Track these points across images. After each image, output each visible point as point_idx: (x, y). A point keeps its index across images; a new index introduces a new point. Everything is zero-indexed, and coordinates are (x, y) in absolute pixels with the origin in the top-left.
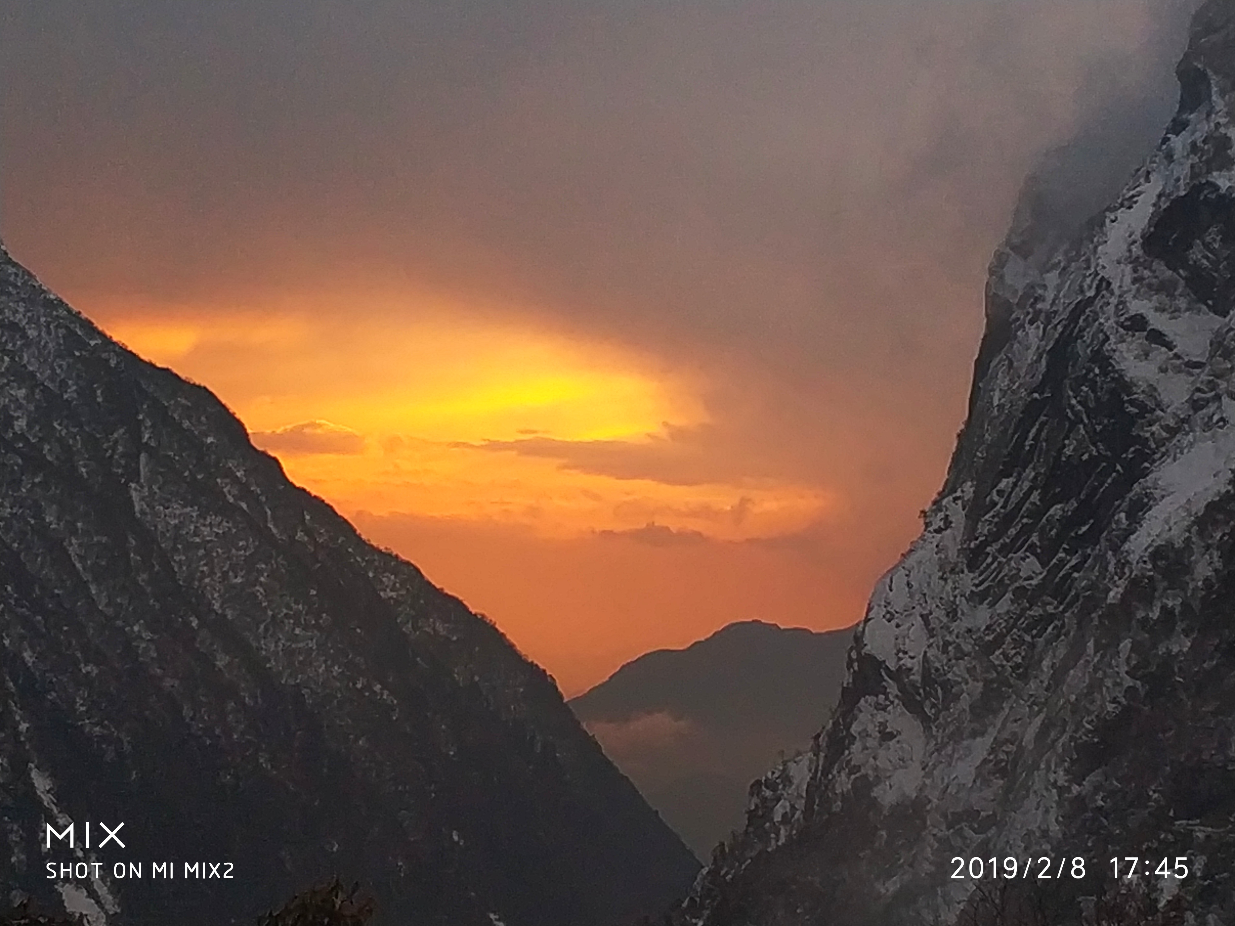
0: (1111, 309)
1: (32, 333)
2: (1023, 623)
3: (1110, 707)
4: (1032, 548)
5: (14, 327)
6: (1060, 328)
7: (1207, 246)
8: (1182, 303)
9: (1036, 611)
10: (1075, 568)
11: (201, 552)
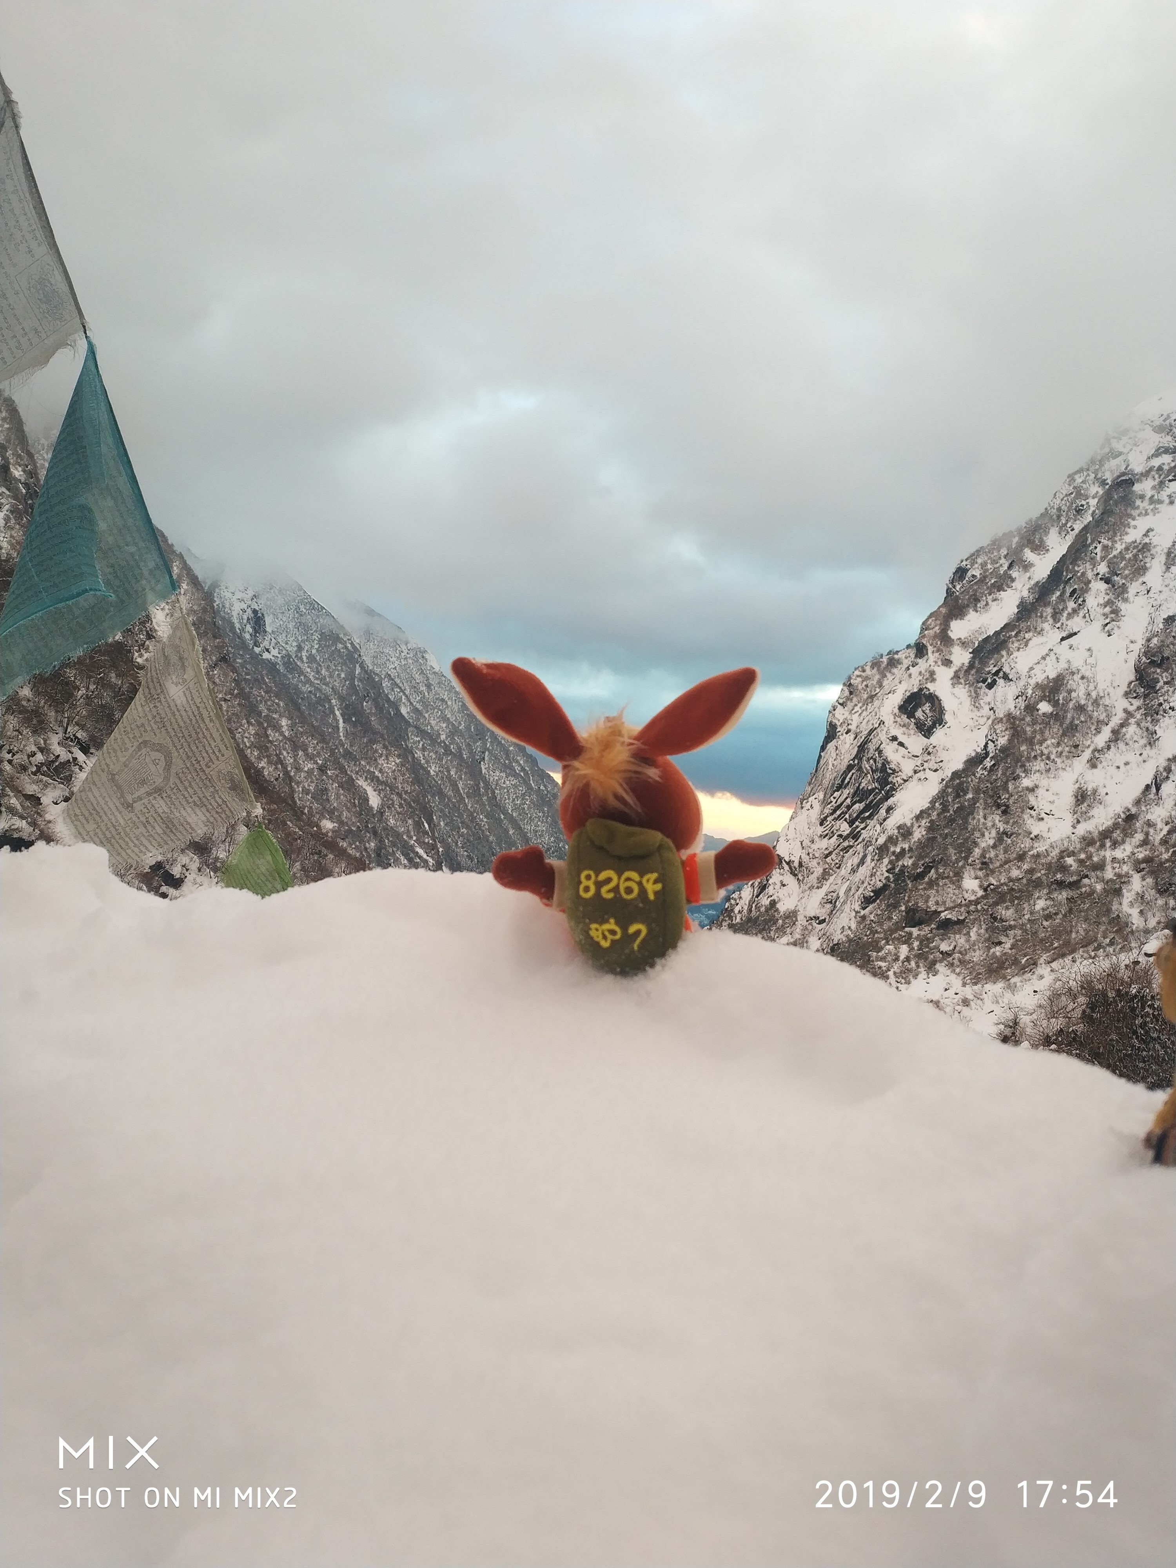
0: (884, 732)
1: (449, 703)
2: (841, 847)
3: (878, 883)
4: (845, 820)
5: (443, 700)
6: (863, 738)
7: (923, 712)
8: (912, 732)
9: (846, 844)
10: (863, 829)
11: (506, 790)
